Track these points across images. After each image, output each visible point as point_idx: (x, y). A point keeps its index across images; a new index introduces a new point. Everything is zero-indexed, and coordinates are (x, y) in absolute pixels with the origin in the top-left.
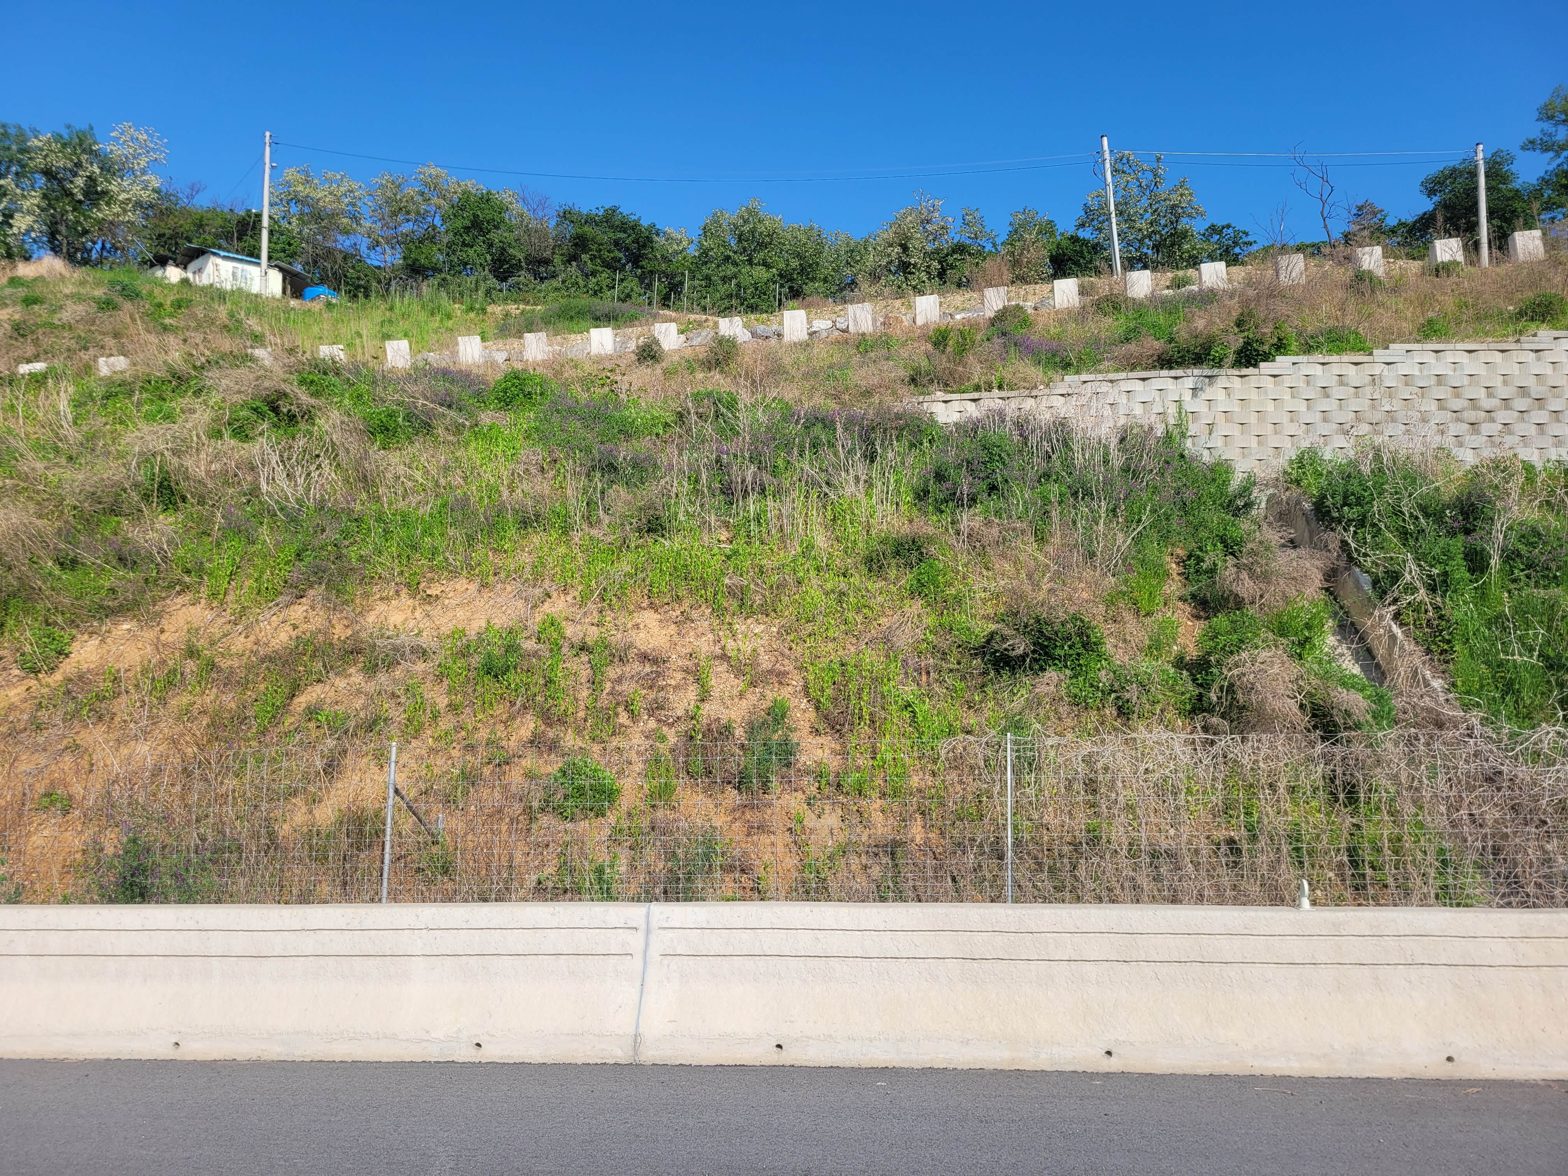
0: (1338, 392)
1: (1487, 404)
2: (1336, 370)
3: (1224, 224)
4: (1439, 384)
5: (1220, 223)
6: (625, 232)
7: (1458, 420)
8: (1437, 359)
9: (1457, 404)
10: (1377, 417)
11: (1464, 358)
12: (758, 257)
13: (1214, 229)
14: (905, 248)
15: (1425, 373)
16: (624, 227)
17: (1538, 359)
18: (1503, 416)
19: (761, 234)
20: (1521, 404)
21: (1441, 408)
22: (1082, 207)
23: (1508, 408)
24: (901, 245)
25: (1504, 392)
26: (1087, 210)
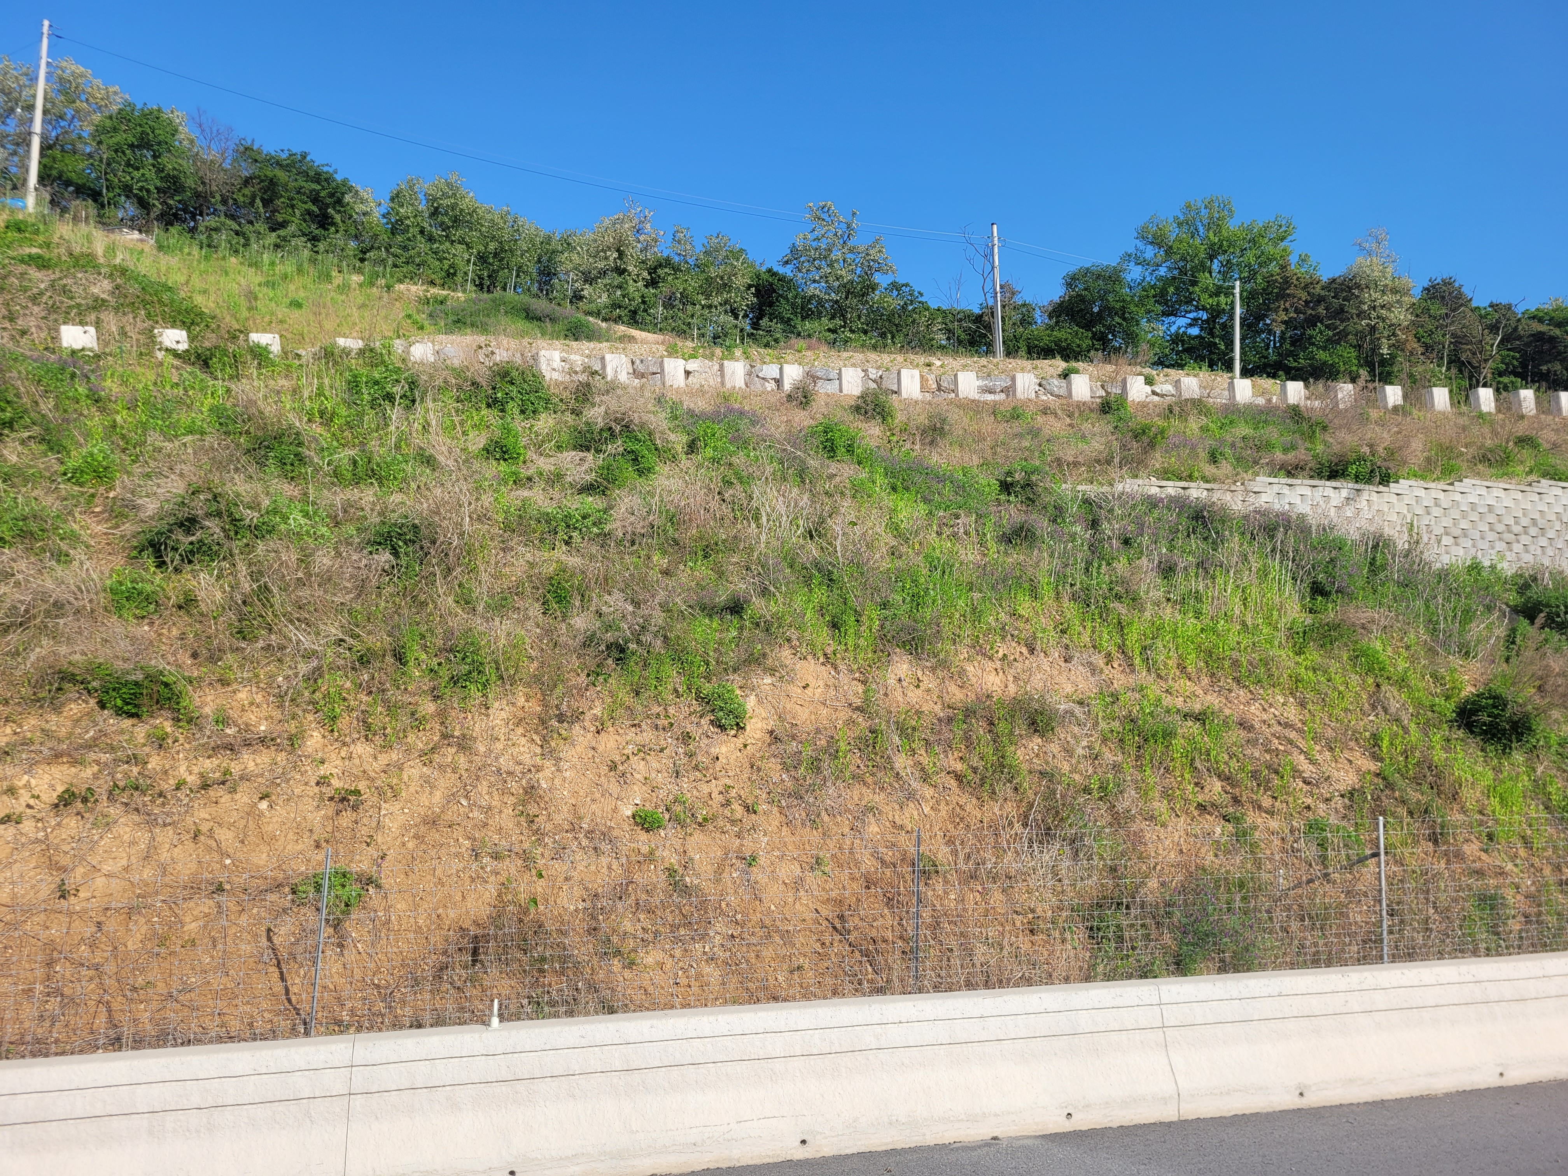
0: (1436, 511)
1: (1517, 529)
2: (1434, 494)
3: (904, 282)
4: (1490, 511)
5: (902, 281)
6: (319, 184)
7: (1500, 539)
8: (1488, 492)
9: (1500, 528)
10: (1457, 532)
11: (1502, 494)
12: (457, 234)
13: (895, 286)
14: (621, 254)
15: (1482, 502)
16: (318, 177)
17: (1541, 500)
18: (1525, 539)
19: (462, 210)
20: (1533, 531)
21: (1491, 530)
22: (790, 245)
23: (1526, 533)
24: (618, 250)
25: (1525, 522)
26: (794, 250)
